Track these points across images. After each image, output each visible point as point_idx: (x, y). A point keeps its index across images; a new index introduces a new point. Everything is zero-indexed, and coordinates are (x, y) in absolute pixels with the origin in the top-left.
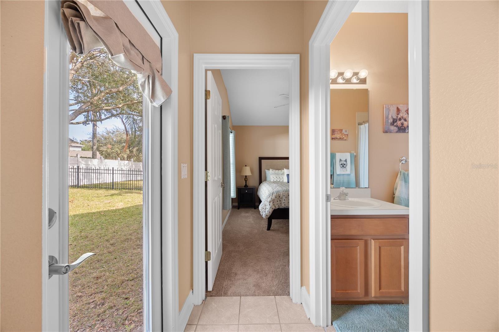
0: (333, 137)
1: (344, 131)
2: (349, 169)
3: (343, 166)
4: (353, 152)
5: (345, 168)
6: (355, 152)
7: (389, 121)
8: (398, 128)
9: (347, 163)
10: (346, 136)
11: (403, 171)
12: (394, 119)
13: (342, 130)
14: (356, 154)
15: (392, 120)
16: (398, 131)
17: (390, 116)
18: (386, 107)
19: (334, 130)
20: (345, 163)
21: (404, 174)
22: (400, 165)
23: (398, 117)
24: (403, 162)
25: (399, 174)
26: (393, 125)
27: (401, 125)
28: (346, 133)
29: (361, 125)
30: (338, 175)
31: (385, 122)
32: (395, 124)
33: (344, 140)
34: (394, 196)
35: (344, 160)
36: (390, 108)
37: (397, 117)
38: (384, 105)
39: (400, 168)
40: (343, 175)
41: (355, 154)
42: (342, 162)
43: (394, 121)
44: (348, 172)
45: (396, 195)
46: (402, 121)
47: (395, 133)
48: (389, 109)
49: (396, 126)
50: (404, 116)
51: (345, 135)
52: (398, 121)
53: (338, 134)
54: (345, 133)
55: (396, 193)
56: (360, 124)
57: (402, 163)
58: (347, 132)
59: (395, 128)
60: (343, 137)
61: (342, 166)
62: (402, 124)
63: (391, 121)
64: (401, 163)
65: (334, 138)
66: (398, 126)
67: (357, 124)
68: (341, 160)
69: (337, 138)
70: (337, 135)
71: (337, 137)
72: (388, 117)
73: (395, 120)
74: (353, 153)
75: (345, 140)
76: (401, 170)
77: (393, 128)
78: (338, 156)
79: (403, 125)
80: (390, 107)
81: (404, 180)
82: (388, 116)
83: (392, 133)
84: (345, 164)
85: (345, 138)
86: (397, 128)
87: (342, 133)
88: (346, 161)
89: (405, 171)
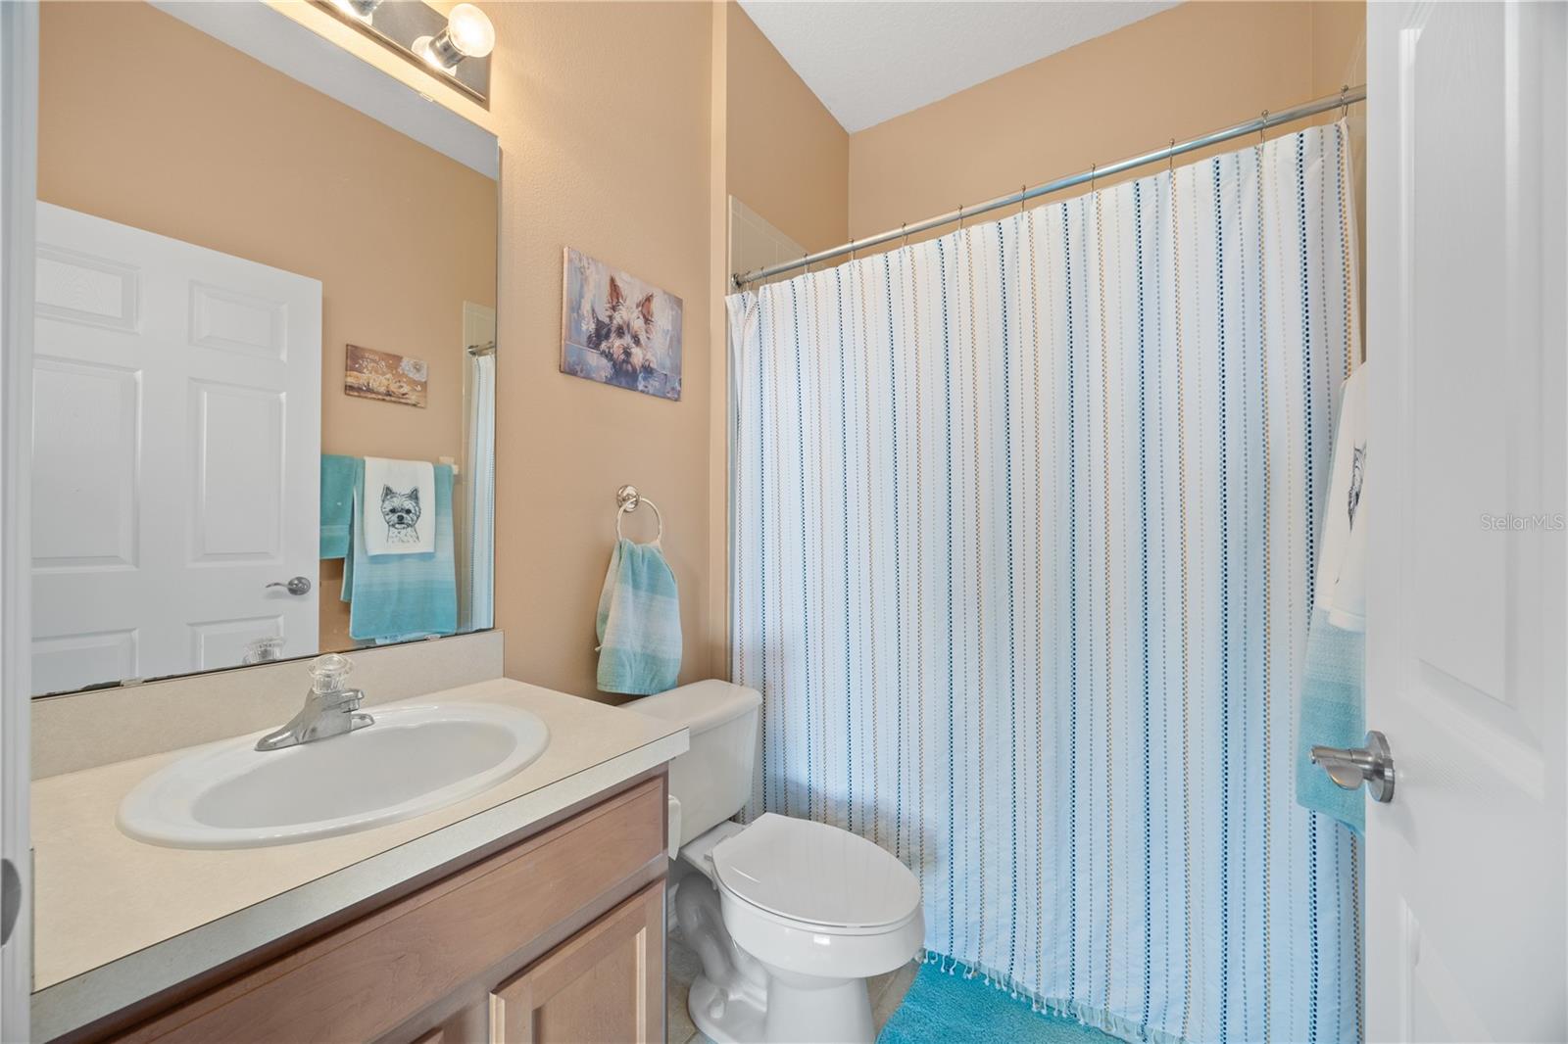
0: (350, 380)
1: (406, 365)
2: (427, 534)
3: (401, 520)
4: (446, 460)
5: (409, 529)
6: (455, 463)
7: (584, 328)
8: (614, 365)
9: (417, 503)
10: (419, 388)
11: (628, 543)
12: (600, 325)
13: (398, 359)
14: (460, 469)
15: (592, 327)
16: (612, 378)
17: (586, 308)
18: (570, 261)
19: (356, 347)
20: (409, 504)
21: (632, 554)
22: (619, 517)
23: (615, 322)
24: (629, 506)
25: (616, 554)
26: (597, 346)
27: (623, 357)
28: (417, 377)
29: (480, 355)
30: (376, 560)
31: (569, 329)
32: (604, 346)
33: (407, 404)
34: (597, 649)
35: (408, 491)
36: (588, 272)
37: (611, 318)
38: (565, 250)
39: (619, 528)
40: (402, 557)
41: (455, 470)
42: (396, 502)
43: (601, 333)
44: (425, 545)
45: (603, 645)
46: (627, 340)
47: (601, 382)
48: (581, 271)
49: (607, 356)
50: (632, 324)
51: (413, 383)
52: (613, 335)
53: (376, 372)
54: (411, 375)
55: (606, 636)
56: (476, 352)
57: (625, 511)
58: (424, 371)
59: (604, 361)
60: (405, 389)
61: (394, 518)
62: (627, 353)
63: (588, 327)
64: (622, 509)
65: (359, 389)
66: (615, 356)
67: (466, 351)
68: (388, 492)
69: (370, 390)
70: (373, 376)
71: (373, 385)
72: (579, 308)
73: (605, 330)
74: (450, 467)
75: (414, 405)
76: (621, 539)
77: (594, 359)
78: (377, 473)
79: (631, 360)
80: (586, 265)
81: (630, 581)
82: (580, 302)
83: (591, 379)
84: (408, 512)
85: (413, 398)
86: (610, 364)
87: (400, 370)
88: (414, 496)
89: (636, 543)
